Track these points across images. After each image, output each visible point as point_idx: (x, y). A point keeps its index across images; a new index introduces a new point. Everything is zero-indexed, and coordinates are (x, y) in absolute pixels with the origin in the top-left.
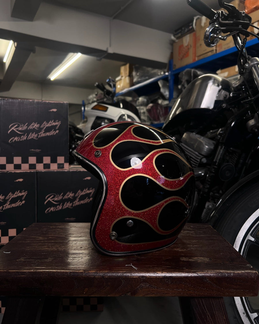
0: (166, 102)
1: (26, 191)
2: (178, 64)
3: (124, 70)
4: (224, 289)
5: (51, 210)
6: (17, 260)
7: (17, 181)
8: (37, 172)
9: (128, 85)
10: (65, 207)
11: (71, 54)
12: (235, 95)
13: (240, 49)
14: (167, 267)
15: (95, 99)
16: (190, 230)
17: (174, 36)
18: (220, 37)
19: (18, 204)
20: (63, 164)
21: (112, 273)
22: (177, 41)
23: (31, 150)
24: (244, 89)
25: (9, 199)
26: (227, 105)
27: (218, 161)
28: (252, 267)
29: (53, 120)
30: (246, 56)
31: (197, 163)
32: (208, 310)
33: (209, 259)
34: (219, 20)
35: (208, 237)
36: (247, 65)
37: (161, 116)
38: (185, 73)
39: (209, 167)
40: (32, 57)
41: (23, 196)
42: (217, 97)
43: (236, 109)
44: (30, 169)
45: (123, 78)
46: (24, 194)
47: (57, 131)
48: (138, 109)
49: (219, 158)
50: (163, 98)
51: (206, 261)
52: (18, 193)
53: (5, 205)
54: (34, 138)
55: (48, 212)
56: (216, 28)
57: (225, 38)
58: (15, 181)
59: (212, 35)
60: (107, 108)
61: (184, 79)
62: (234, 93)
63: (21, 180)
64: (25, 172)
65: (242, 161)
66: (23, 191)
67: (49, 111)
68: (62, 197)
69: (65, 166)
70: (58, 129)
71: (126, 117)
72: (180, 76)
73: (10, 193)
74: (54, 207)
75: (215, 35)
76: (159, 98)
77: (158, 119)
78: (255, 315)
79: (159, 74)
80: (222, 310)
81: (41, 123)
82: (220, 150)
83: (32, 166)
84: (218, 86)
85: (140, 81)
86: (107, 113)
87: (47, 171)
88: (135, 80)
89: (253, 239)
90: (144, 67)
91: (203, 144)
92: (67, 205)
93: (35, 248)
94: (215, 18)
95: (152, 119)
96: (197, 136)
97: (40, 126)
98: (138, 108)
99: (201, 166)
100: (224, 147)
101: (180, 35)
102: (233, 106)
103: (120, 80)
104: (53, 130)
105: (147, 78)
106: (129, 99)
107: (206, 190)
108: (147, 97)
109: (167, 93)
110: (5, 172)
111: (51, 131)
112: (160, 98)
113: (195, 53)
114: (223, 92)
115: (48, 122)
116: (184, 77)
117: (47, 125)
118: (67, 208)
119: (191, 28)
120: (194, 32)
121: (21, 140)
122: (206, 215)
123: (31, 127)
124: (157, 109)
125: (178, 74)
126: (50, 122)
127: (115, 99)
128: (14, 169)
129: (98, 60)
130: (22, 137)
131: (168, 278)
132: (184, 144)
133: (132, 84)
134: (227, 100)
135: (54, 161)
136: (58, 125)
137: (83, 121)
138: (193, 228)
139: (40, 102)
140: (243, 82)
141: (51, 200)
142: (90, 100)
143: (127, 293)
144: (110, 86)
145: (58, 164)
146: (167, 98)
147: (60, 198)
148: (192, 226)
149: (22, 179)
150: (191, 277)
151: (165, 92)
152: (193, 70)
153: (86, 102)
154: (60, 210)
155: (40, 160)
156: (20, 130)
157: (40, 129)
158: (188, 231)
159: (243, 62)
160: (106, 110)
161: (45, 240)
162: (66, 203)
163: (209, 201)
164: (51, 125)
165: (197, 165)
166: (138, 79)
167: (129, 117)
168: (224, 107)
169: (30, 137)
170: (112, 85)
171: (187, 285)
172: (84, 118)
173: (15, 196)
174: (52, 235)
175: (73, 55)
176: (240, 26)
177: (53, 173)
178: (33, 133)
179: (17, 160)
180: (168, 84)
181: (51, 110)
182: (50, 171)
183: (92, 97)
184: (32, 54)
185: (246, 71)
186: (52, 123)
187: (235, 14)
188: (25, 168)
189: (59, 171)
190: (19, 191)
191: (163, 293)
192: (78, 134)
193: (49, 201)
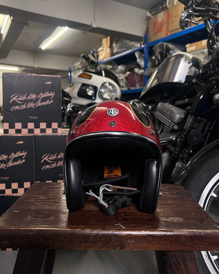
0: (142, 71)
1: (26, 152)
2: (153, 38)
3: (106, 42)
4: (195, 245)
5: (47, 168)
6: (25, 219)
7: (18, 143)
8: (35, 136)
9: (109, 55)
10: (58, 165)
11: (59, 28)
12: (204, 72)
13: (210, 32)
14: (149, 226)
15: (80, 67)
16: (165, 191)
17: (150, 12)
18: (193, 21)
19: (19, 162)
20: (57, 129)
21: (105, 231)
22: (152, 17)
23: (30, 117)
24: (211, 67)
25: (11, 158)
26: (196, 80)
27: (187, 129)
28: (218, 227)
29: (48, 92)
30: (215, 38)
31: (169, 130)
32: (182, 261)
33: (183, 219)
34: (193, 6)
35: (181, 198)
36: (215, 46)
37: (137, 83)
38: (159, 46)
39: (179, 132)
40: (25, 30)
41: (23, 156)
42: (188, 73)
43: (204, 84)
44: (29, 133)
45: (105, 49)
46: (24, 154)
47: (52, 101)
48: (117, 77)
49: (189, 126)
50: (139, 67)
51: (181, 221)
52: (19, 153)
53: (8, 164)
54: (32, 107)
55: (44, 169)
56: (190, 13)
57: (198, 23)
58: (16, 143)
59: (186, 19)
60: (91, 76)
61: (158, 51)
62: (203, 70)
63: (21, 142)
64: (25, 136)
65: (207, 128)
66: (24, 151)
67: (45, 83)
68: (56, 156)
69: (58, 130)
70: (52, 100)
71: (107, 84)
72: (154, 48)
73: (13, 153)
74: (49, 165)
75: (189, 20)
76: (135, 67)
77: (135, 85)
78: (216, 257)
79: (136, 46)
80: (193, 261)
81: (38, 94)
82: (190, 119)
83: (31, 131)
84: (189, 63)
85: (120, 51)
86: (90, 80)
87: (43, 135)
88: (115, 51)
89: (215, 196)
90: (123, 40)
91: (175, 113)
92: (60, 164)
93: (39, 207)
94: (189, 4)
95: (129, 85)
96: (171, 106)
97: (37, 96)
98: (117, 75)
99: (173, 131)
100: (193, 116)
101: (155, 12)
102: (202, 81)
103: (102, 50)
104: (48, 100)
105: (125, 49)
106: (109, 67)
107: (177, 153)
108: (125, 66)
109: (142, 63)
110: (8, 135)
111: (47, 101)
112: (137, 67)
113: (168, 29)
114: (193, 68)
115: (44, 93)
116: (157, 49)
117: (43, 96)
118: (60, 165)
119: (165, 7)
120: (167, 10)
121: (21, 109)
122: (176, 173)
123: (29, 98)
124: (133, 76)
125: (153, 46)
126: (45, 94)
127: (98, 68)
128: (16, 133)
129: (83, 33)
130: (22, 106)
131: (151, 236)
132: (159, 112)
133: (112, 54)
134: (197, 76)
135: (49, 126)
136: (52, 96)
137: (69, 85)
138: (168, 189)
139: (37, 76)
140: (211, 61)
141: (46, 159)
142: (75, 67)
143: (117, 247)
144: (94, 56)
145: (53, 129)
146: (142, 68)
147: (55, 157)
148: (167, 187)
149: (23, 141)
150: (169, 235)
151: (141, 62)
152: (165, 44)
153: (72, 69)
154: (54, 167)
155: (37, 126)
156: (20, 100)
157: (37, 100)
158: (164, 192)
159: (212, 42)
160: (90, 77)
161: (46, 199)
162: (59, 161)
163: (179, 161)
164: (46, 96)
165: (170, 131)
166: (117, 50)
167: (110, 84)
168: (194, 82)
169: (29, 106)
170: (96, 56)
171: (166, 242)
172: (70, 83)
173: (16, 156)
174: (52, 195)
175: (61, 28)
176: (211, 12)
177: (48, 137)
178: (31, 102)
179: (18, 126)
180: (143, 55)
181: (47, 83)
182: (46, 135)
183: (78, 64)
184: (26, 26)
185: (214, 51)
186: (47, 94)
187: (207, 2)
188: (25, 132)
189: (53, 135)
190: (20, 152)
191: (146, 248)
192: (66, 97)
193: (45, 160)
